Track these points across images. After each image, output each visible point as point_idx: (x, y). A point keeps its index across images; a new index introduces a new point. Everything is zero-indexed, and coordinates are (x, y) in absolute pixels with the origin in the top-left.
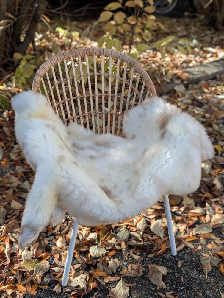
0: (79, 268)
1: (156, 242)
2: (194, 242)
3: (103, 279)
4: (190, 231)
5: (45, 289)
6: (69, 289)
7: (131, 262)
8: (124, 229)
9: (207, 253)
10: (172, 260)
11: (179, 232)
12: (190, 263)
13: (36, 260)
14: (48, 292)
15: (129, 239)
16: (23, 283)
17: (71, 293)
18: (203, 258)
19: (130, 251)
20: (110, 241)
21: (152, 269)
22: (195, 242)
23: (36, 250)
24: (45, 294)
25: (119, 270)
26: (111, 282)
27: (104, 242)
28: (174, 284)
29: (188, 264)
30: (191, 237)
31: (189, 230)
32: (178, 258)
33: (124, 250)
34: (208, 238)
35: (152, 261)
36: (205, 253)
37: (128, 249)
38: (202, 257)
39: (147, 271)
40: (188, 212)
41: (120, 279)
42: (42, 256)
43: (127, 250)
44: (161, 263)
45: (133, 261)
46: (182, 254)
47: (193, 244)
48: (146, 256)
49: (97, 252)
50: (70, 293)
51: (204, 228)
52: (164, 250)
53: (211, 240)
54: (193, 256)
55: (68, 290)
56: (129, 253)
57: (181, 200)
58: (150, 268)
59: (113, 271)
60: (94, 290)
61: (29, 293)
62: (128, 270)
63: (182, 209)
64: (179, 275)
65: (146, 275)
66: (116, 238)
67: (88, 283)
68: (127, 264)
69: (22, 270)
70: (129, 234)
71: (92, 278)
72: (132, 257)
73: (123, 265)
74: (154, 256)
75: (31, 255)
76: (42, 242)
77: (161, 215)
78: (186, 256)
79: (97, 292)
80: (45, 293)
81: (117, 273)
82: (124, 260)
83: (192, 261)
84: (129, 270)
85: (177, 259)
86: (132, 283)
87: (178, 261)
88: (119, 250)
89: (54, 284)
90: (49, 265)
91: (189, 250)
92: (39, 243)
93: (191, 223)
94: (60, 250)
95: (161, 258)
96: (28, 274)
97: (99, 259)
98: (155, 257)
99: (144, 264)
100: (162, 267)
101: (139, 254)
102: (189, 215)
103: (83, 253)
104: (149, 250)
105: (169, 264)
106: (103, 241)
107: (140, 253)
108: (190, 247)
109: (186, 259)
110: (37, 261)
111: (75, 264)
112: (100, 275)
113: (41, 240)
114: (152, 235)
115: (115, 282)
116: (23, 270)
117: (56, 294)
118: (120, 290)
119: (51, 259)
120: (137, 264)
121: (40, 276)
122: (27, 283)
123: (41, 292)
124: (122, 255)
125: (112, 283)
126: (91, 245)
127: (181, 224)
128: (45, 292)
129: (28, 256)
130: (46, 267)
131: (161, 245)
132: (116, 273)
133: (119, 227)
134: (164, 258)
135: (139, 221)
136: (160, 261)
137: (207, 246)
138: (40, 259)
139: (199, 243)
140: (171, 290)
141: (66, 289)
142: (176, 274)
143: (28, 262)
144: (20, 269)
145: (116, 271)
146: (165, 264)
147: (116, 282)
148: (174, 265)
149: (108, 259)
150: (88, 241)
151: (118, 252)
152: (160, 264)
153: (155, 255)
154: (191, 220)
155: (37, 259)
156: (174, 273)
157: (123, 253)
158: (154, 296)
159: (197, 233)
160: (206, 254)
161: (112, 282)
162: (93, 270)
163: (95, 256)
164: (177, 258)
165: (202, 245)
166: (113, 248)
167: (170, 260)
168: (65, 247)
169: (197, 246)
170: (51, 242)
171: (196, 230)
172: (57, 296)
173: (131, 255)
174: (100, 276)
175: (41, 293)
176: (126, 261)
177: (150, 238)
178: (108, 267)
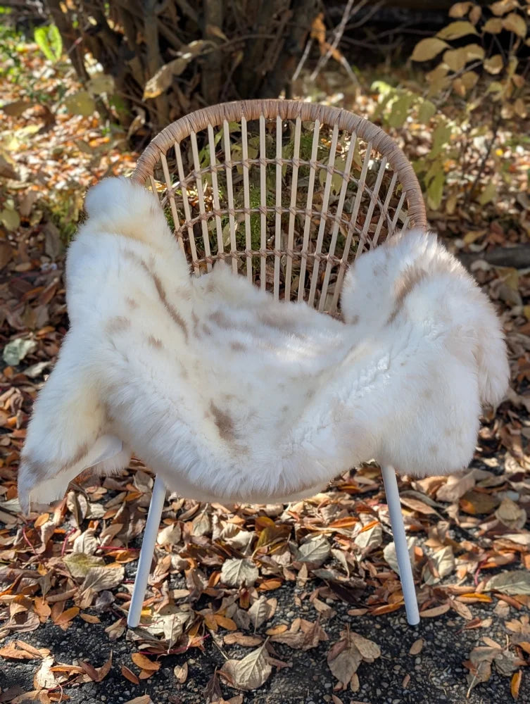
0: (182, 599)
1: (384, 584)
2: (477, 608)
3: (225, 634)
4: (481, 579)
5: (91, 622)
6: (138, 636)
7: (304, 615)
8: (320, 539)
9: (498, 640)
10: (403, 633)
11: (452, 577)
12: (444, 650)
13: (99, 559)
14: (95, 630)
15: (324, 563)
16: (50, 599)
17: (140, 645)
18: (482, 648)
19: (314, 590)
20: (276, 558)
21: (344, 642)
22: (483, 608)
23: (109, 538)
24: (85, 633)
25: (269, 624)
26: (238, 645)
27: (262, 557)
28: (381, 687)
29: (439, 652)
30: (476, 593)
31: (478, 578)
32: (420, 634)
33: (301, 584)
34: (520, 607)
35: (354, 624)
36: (494, 638)
37: (311, 584)
38: (480, 645)
39: (333, 643)
40: (496, 536)
41: (261, 645)
42: (117, 554)
43: (309, 586)
44: (373, 634)
45: (311, 614)
46: (434, 626)
47: (472, 612)
48: (345, 611)
49: (235, 574)
50: (137, 643)
51: (521, 581)
52: (394, 607)
53: (526, 612)
54: (461, 637)
55: (136, 637)
56: (310, 593)
57: (494, 505)
58: (341, 639)
59: (252, 623)
60: (193, 651)
61: (54, 623)
62: (289, 629)
63: (485, 527)
64: (404, 671)
65: (324, 650)
66: (292, 554)
67: (187, 633)
68: (292, 617)
69: (62, 571)
70: (330, 553)
71: (199, 625)
72: (312, 603)
73: (284, 616)
74: (365, 615)
75: (94, 545)
76: (131, 526)
77: (426, 529)
78: (441, 633)
79: (198, 659)
80: (87, 632)
81: (261, 629)
82: (291, 606)
83: (450, 649)
84: (291, 630)
85: (416, 634)
86: (285, 660)
87: (418, 638)
88: (290, 581)
89: (113, 618)
90: (123, 577)
91: (457, 622)
92: (123, 527)
93: (493, 562)
94: (161, 550)
95: (378, 623)
96: (70, 583)
97: (234, 590)
98: (365, 618)
99: (333, 627)
100: (371, 642)
101: (332, 601)
102: (497, 544)
103: (205, 570)
104: (359, 599)
105: (392, 640)
106: (261, 555)
107: (334, 600)
108: (463, 616)
109: (438, 639)
110: (101, 561)
111: (178, 589)
112: (222, 625)
113: (130, 520)
114: (381, 568)
115: (247, 647)
116: (63, 573)
117: (107, 638)
118: (247, 667)
120: (315, 622)
121: (91, 594)
122: (60, 601)
123: (79, 627)
124: (292, 594)
125: (239, 649)
126: (230, 555)
127: (467, 561)
128: (88, 628)
129: (86, 546)
130: (115, 577)
131: (393, 595)
132: (258, 630)
133: (312, 531)
134: (386, 625)
135: (365, 529)
136: (374, 630)
137: (506, 623)
138: (109, 560)
139: (489, 613)
140: (366, 700)
141: (134, 634)
142: (398, 668)
143: (79, 559)
144: (57, 570)
145: (261, 626)
146: (381, 639)
147: (250, 649)
148: (404, 646)
149: (255, 594)
150: (228, 547)
151: (284, 586)
152: (369, 636)
153: (369, 614)
154: (496, 555)
155: (104, 557)
156: (394, 664)
157: (296, 591)
158: (320, 701)
159: (496, 588)
160: (495, 641)
161: (240, 645)
162: (211, 610)
163: (227, 582)
164: (418, 632)
165: (495, 618)
166: (277, 575)
167: (398, 632)
168: (173, 547)
169: (483, 617)
171: (497, 580)
172: (107, 644)
173: (311, 600)
174: (219, 627)
175: (78, 630)
176: (294, 609)
177: (372, 573)
178: (248, 612)
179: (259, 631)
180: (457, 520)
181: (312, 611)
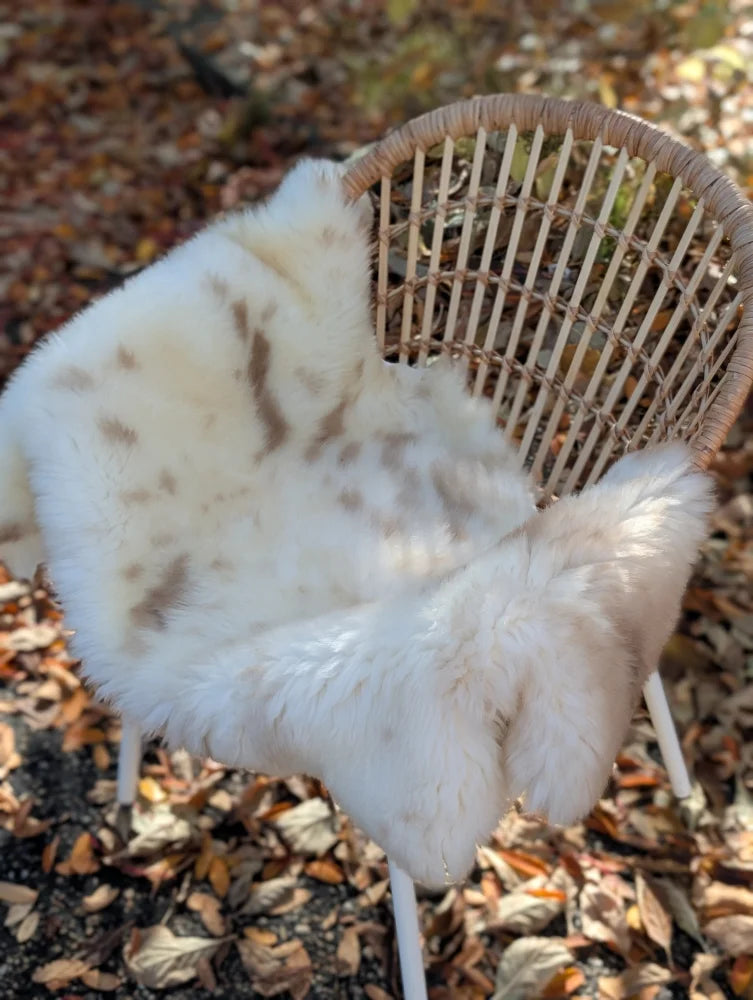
0: (215, 809)
1: (464, 988)
3: (201, 891)
5: (97, 762)
7: (314, 944)
24: (77, 771)
25: (263, 921)
26: (199, 917)
33: (363, 902)
45: (324, 949)
48: (368, 981)
49: (300, 825)
50: (104, 825)
55: (111, 817)
56: (359, 922)
59: (245, 903)
61: (64, 735)
62: (274, 946)
67: (163, 854)
68: (299, 935)
71: (185, 854)
72: (344, 937)
73: (292, 925)
79: (139, 896)
81: (246, 919)
82: (315, 918)
84: (275, 950)
88: (354, 887)
101: (369, 955)
103: (281, 794)
107: (372, 956)
112: (213, 876)
117: (87, 793)
118: (166, 952)
123: (79, 758)
124: (337, 906)
125: (194, 922)
128: (85, 766)
132: (241, 916)
135: (538, 893)
145: (251, 915)
147: (203, 933)
149: (296, 869)
151: (340, 887)
157: (348, 905)
161: (200, 919)
166: (346, 865)
173: (348, 931)
174: (207, 877)
175: (75, 761)
176: (315, 927)
177: (464, 961)
178: (256, 886)
179: (240, 918)
180: (695, 983)
181: (330, 947)
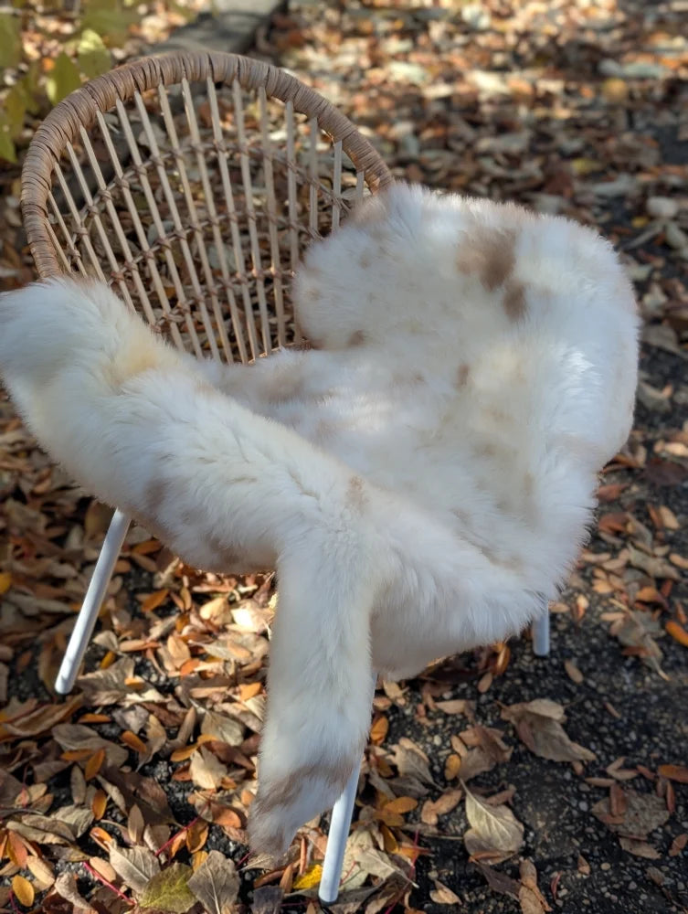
3: (415, 817)
6: (352, 904)
7: (451, 730)
9: (611, 609)
10: (545, 669)
12: (593, 656)
13: (176, 867)
18: (614, 627)
19: (420, 697)
21: (521, 721)
23: (149, 833)
25: (437, 768)
26: (443, 815)
28: (605, 734)
29: (593, 660)
32: (556, 657)
33: (402, 702)
34: (581, 565)
36: (606, 610)
37: (410, 694)
38: (609, 627)
39: (511, 732)
41: (464, 794)
42: (182, 842)
43: (411, 697)
44: (525, 692)
45: (453, 723)
48: (473, 692)
50: (361, 912)
52: (506, 653)
53: (591, 567)
54: (585, 633)
55: (351, 908)
56: (424, 704)
58: (514, 722)
59: (423, 780)
62: (460, 757)
64: (596, 703)
67: (389, 852)
68: (444, 742)
71: (389, 832)
72: (439, 711)
73: (435, 748)
74: (494, 681)
75: (149, 857)
76: (146, 799)
78: (569, 642)
79: (434, 867)
82: (425, 732)
83: (595, 650)
84: (463, 754)
85: (555, 662)
86: (503, 789)
87: (562, 664)
88: (389, 707)
90: (230, 861)
91: (563, 621)
92: (140, 806)
94: (219, 795)
95: (514, 678)
98: (497, 684)
99: (489, 718)
100: (538, 702)
101: (450, 694)
104: (467, 670)
105: (548, 683)
107: (451, 690)
108: (560, 611)
109: (575, 650)
110: (180, 867)
112: (401, 811)
113: (135, 793)
115: (454, 810)
118: (493, 826)
119: (217, 839)
120: (469, 727)
124: (410, 719)
125: (449, 819)
129: (143, 868)
130: (224, 870)
132: (437, 783)
134: (523, 675)
136: (521, 688)
137: (594, 589)
138: (184, 856)
139: (571, 591)
140: (612, 758)
141: (344, 906)
142: (588, 705)
143: (159, 888)
145: (434, 776)
146: (538, 691)
147: (459, 809)
148: (563, 681)
149: (380, 752)
151: (391, 718)
152: (527, 698)
153: (496, 677)
155: (176, 860)
156: (582, 704)
157: (408, 712)
158: (584, 796)
160: (610, 612)
161: (446, 814)
162: (369, 807)
165: (580, 591)
166: (375, 712)
167: (540, 672)
168: (231, 778)
169: (573, 599)
170: (170, 785)
173: (433, 709)
174: (402, 815)
176: (433, 732)
178: (401, 775)
179: (439, 781)
181: (450, 719)
